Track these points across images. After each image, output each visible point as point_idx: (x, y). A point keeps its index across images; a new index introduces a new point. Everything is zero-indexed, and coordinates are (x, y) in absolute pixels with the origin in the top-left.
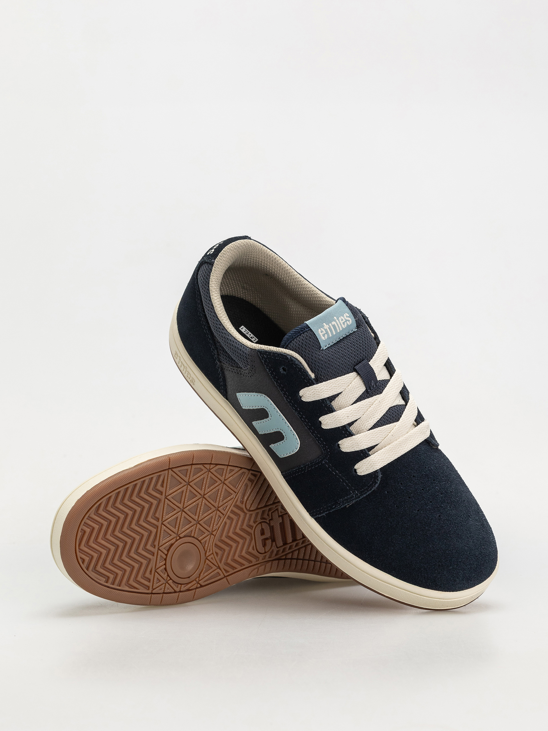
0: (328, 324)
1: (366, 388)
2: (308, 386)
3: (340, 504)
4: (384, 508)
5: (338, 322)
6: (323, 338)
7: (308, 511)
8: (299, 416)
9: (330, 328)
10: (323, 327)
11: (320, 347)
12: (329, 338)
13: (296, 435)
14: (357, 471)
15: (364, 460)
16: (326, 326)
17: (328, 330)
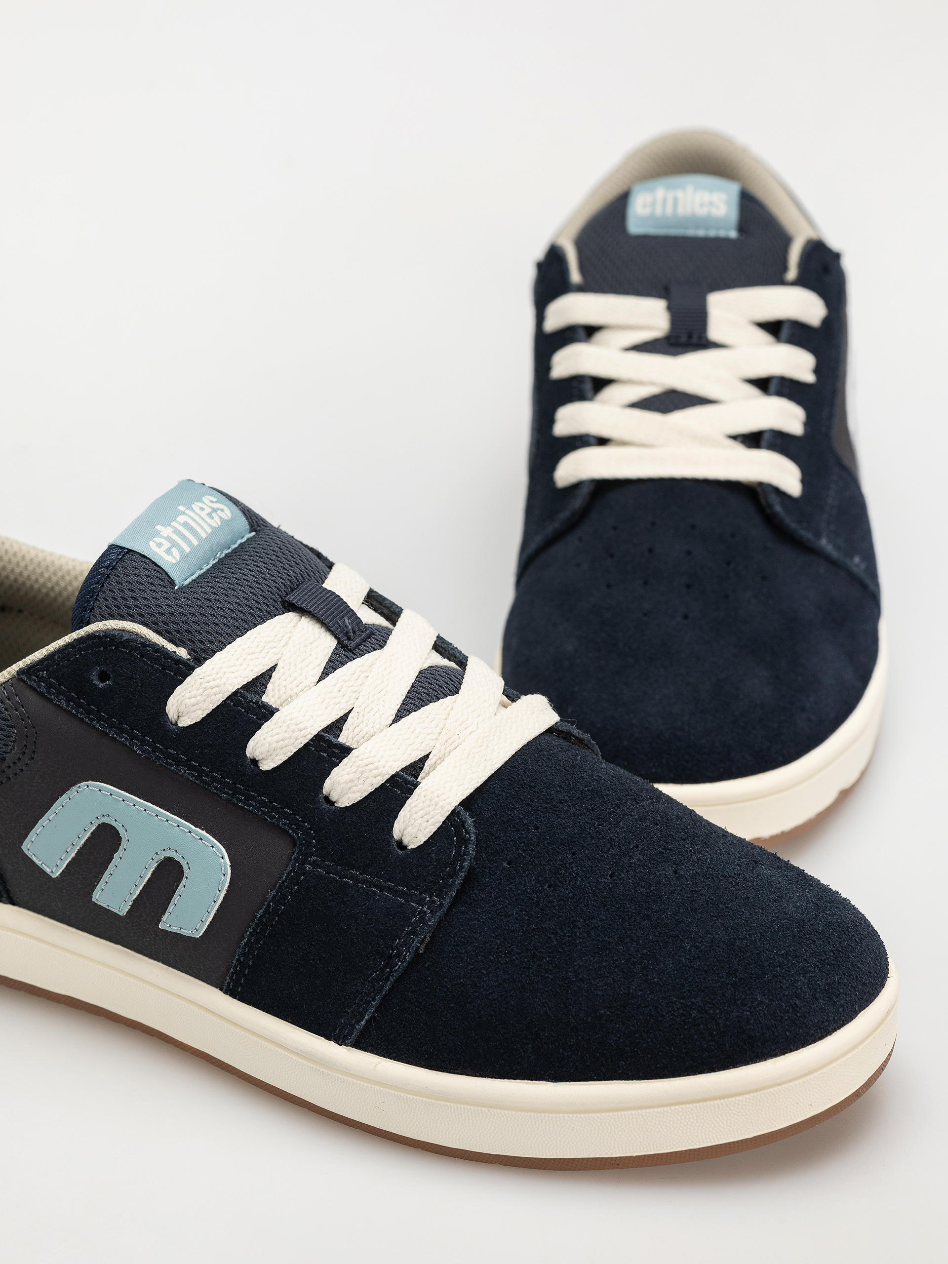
0: (169, 525)
1: (336, 637)
2: (181, 682)
3: (398, 955)
4: (519, 905)
5: (192, 514)
6: (168, 558)
7: (328, 1038)
8: (193, 776)
9: (177, 532)
10: (158, 534)
11: (172, 583)
12: (184, 556)
13: (208, 835)
14: (405, 841)
15: (409, 802)
16: (166, 531)
17: (175, 537)
